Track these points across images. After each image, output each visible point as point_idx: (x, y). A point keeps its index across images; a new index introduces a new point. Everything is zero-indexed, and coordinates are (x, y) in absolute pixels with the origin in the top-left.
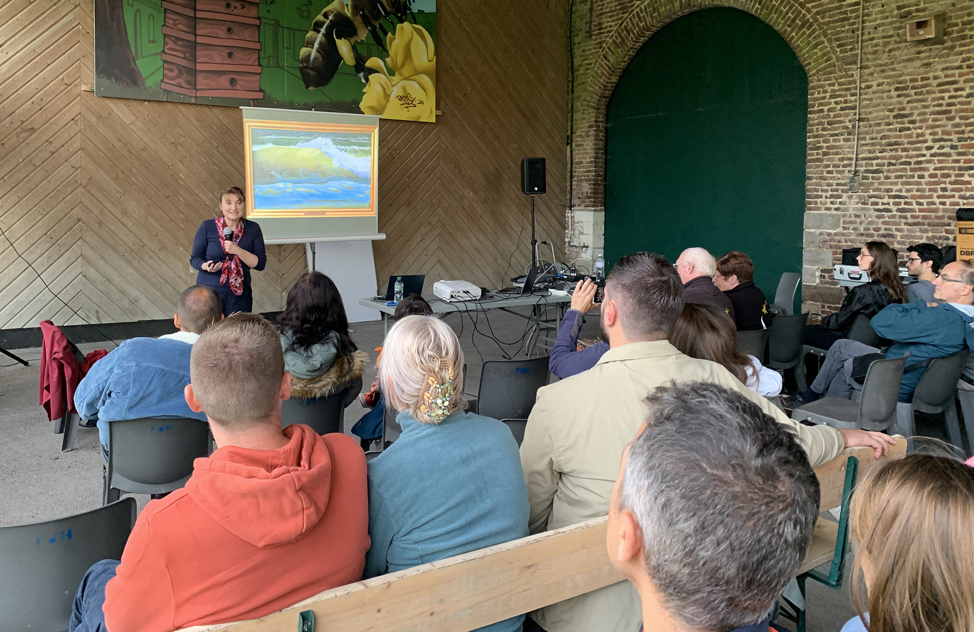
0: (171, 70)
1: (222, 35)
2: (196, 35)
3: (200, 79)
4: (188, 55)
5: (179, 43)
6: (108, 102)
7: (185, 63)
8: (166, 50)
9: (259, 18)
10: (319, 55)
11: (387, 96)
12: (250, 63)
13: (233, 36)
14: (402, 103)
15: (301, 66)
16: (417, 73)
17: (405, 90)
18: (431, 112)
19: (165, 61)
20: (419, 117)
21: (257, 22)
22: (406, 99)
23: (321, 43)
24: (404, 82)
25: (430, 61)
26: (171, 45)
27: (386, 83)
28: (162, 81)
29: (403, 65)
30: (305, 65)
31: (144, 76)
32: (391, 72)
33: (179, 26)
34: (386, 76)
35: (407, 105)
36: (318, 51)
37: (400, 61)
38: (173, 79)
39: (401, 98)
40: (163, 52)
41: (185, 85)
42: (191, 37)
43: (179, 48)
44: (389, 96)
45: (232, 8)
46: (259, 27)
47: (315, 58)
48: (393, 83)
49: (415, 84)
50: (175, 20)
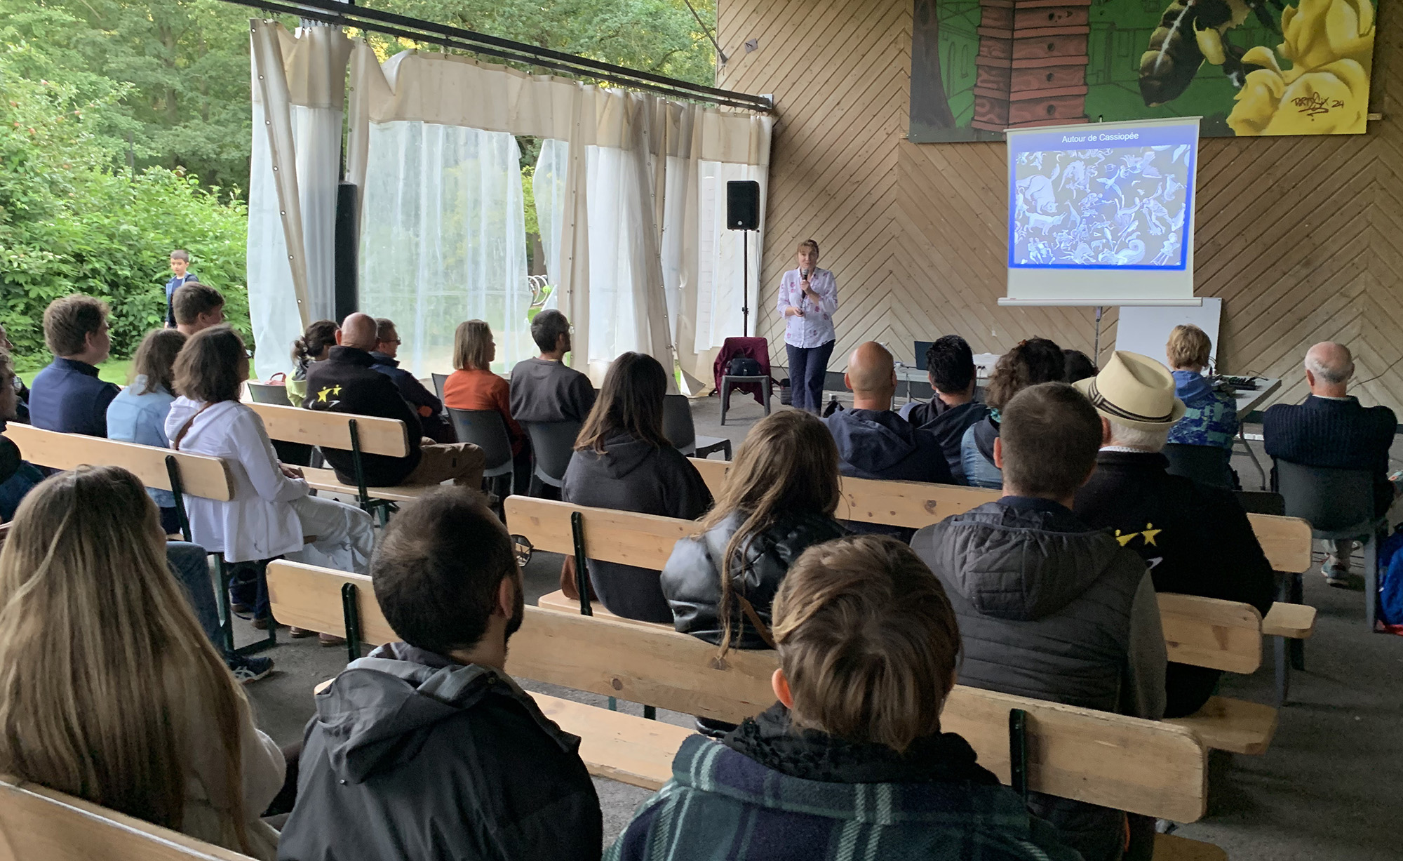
0: (983, 106)
1: (1041, 53)
2: (1012, 60)
3: (1013, 111)
4: (1002, 85)
5: (994, 72)
6: (923, 148)
7: (997, 95)
8: (979, 84)
9: (1088, 25)
10: (1168, 58)
11: (1275, 102)
12: (1073, 83)
13: (1055, 53)
14: (1303, 107)
15: (1141, 76)
16: (1335, 57)
17: (1308, 88)
18: (1359, 117)
19: (976, 96)
20: (1333, 128)
21: (1085, 30)
22: (1309, 102)
23: (1172, 43)
24: (1308, 76)
25: (1361, 36)
26: (985, 76)
27: (1275, 83)
28: (973, 119)
29: (1309, 49)
30: (1147, 74)
31: (955, 116)
32: (1285, 64)
33: (994, 53)
34: (1275, 70)
35: (1310, 112)
36: (1167, 52)
37: (1302, 45)
38: (983, 115)
39: (1299, 102)
40: (975, 85)
41: (997, 121)
42: (1006, 64)
43: (992, 78)
44: (1278, 101)
45: (1056, 18)
46: (1087, 35)
47: (1163, 64)
48: (1287, 81)
49: (1330, 77)
50: (989, 47)
